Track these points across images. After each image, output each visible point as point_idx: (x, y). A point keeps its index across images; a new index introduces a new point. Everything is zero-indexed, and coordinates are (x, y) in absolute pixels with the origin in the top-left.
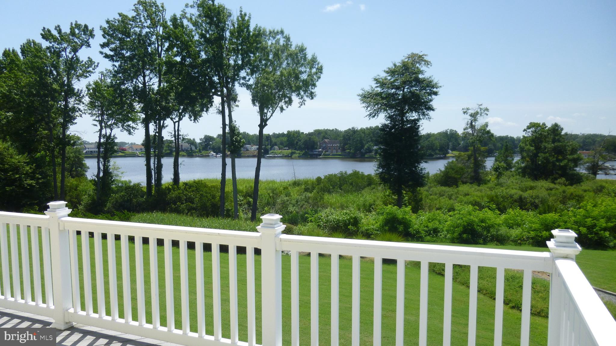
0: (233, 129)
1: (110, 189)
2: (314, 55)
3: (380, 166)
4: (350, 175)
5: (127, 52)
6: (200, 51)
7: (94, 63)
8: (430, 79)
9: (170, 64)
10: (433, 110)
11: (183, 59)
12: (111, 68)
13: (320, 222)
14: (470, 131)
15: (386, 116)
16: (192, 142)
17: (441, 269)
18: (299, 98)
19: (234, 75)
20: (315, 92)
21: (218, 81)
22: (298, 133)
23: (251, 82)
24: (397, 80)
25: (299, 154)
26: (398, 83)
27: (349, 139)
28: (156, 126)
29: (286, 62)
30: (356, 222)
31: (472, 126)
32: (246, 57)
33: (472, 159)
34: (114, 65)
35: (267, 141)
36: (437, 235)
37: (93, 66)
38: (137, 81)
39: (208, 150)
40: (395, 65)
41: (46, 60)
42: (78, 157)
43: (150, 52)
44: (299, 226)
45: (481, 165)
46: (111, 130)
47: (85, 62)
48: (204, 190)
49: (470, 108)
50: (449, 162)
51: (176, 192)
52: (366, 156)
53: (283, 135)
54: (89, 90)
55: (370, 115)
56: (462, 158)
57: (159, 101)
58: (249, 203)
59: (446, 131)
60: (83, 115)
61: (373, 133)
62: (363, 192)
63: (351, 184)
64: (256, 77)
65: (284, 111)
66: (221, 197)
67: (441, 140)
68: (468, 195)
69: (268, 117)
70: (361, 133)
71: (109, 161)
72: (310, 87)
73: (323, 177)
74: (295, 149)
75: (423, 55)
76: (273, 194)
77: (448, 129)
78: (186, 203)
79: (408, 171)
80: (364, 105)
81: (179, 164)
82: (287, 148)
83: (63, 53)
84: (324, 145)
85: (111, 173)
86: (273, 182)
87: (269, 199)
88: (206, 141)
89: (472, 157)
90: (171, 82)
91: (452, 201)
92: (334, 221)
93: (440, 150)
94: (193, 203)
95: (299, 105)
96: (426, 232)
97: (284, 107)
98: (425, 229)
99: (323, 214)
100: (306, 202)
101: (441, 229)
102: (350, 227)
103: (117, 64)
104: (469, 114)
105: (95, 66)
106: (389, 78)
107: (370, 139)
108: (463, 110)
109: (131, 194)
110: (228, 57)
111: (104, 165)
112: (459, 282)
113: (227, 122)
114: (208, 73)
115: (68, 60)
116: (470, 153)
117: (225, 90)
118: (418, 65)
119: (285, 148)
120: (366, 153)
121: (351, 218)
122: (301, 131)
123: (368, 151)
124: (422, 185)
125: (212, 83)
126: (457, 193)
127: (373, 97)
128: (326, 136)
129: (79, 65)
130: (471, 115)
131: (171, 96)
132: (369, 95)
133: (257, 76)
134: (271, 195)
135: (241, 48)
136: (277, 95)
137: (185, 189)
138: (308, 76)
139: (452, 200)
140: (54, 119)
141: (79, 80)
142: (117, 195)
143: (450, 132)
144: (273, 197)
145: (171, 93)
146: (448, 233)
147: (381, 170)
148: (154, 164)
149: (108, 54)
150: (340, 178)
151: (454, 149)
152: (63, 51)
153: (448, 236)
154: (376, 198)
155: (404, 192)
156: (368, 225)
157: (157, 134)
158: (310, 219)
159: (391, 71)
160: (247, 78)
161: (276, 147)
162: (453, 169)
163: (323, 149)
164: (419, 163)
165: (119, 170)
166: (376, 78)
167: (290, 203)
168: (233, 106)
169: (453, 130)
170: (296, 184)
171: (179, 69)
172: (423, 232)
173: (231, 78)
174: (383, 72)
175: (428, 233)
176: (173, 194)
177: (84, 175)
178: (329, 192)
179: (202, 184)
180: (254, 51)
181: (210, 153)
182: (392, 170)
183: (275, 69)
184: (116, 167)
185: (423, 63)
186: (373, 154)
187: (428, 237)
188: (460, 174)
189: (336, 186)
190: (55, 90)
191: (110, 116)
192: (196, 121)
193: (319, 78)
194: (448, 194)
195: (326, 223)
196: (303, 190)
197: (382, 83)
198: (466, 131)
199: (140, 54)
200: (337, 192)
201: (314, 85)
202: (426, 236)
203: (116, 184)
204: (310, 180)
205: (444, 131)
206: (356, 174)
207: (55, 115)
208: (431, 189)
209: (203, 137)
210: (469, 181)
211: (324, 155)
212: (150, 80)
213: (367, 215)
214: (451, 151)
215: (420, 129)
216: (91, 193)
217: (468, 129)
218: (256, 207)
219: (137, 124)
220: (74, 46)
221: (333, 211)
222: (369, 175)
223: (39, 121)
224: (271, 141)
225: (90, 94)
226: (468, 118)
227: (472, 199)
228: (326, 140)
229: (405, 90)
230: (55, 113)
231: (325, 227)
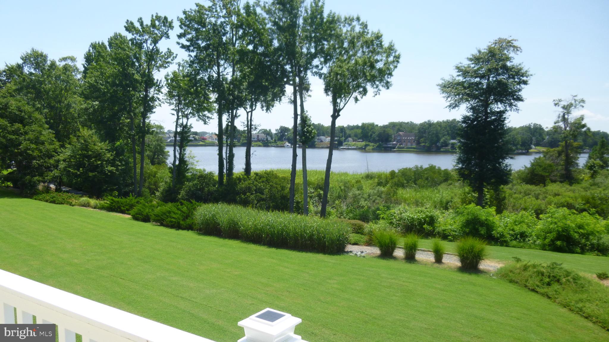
0: (305, 120)
1: (184, 176)
2: (392, 43)
3: (460, 161)
4: (426, 169)
5: (203, 42)
6: (273, 39)
7: (173, 53)
8: (520, 66)
9: (242, 53)
10: (522, 100)
11: (256, 47)
12: (187, 59)
13: (393, 219)
14: (562, 124)
15: (467, 107)
16: (267, 133)
17: (535, 285)
18: (374, 88)
19: (307, 64)
20: (391, 82)
21: (290, 70)
22: (372, 125)
23: (325, 70)
24: (482, 68)
25: (373, 146)
26: (483, 71)
27: (425, 132)
28: (229, 115)
29: (361, 50)
30: (432, 221)
31: (564, 120)
32: (320, 45)
33: (563, 156)
34: (190, 55)
35: (342, 132)
36: (524, 240)
37: (172, 58)
38: (212, 71)
39: (283, 141)
40: (480, 52)
41: (128, 51)
42: (159, 145)
43: (224, 41)
44: (371, 223)
45: (573, 162)
46: (188, 119)
47: (165, 53)
48: (275, 181)
49: (563, 100)
50: (535, 158)
51: (246, 182)
52: (442, 150)
53: (357, 127)
54: (167, 80)
55: (450, 106)
56: (552, 154)
57: (232, 90)
58: (319, 196)
59: (530, 125)
60: (162, 105)
61: (450, 126)
62: (439, 187)
63: (427, 179)
64: (329, 67)
65: (358, 102)
66: (290, 188)
67: (523, 135)
68: (559, 195)
69: (341, 107)
70: (437, 126)
71: (184, 150)
72: (386, 77)
73: (397, 171)
74: (370, 141)
75: (512, 40)
76: (345, 187)
77: (532, 123)
78: (256, 193)
79: (491, 167)
80: (444, 95)
81: (251, 153)
82: (361, 140)
83: (145, 45)
84: (399, 138)
85: (186, 161)
86: (346, 174)
87: (341, 192)
88: (281, 132)
89: (563, 153)
90: (243, 71)
91: (539, 202)
92: (408, 220)
93: (521, 146)
94: (263, 194)
95: (374, 95)
96: (512, 235)
97: (359, 97)
98: (511, 232)
99: (396, 211)
100: (378, 196)
101: (530, 233)
102: (425, 226)
103: (193, 54)
104: (560, 106)
105: (173, 57)
106: (472, 66)
107: (446, 133)
108: (554, 102)
109: (203, 182)
110: (301, 45)
111: (180, 154)
112: (558, 303)
113: (299, 112)
114: (280, 62)
115: (148, 52)
116: (560, 148)
117: (297, 79)
118: (505, 52)
119: (359, 140)
120: (442, 146)
121: (427, 216)
122: (376, 124)
123: (444, 145)
124: (506, 183)
125: (284, 71)
126: (546, 193)
127: (454, 86)
128: (401, 129)
129: (159, 56)
130: (564, 108)
131: (243, 85)
132: (449, 84)
133: (331, 65)
134: (343, 188)
135: (315, 36)
136: (351, 84)
137: (255, 179)
138: (385, 64)
139: (539, 200)
140: (135, 108)
141: (159, 71)
142: (191, 184)
143: (533, 126)
144: (345, 190)
145: (244, 82)
146: (538, 238)
147: (460, 166)
148: (226, 153)
149: (185, 44)
150: (415, 172)
151: (537, 144)
152: (144, 42)
153: (538, 242)
154: (453, 195)
155: (486, 190)
156: (445, 225)
157: (230, 124)
158: (382, 216)
159: (475, 58)
160: (320, 67)
161: (350, 139)
162: (540, 166)
163: (397, 142)
164: (504, 158)
165: (194, 159)
166: (458, 66)
167: (362, 197)
168: (306, 96)
169: (537, 124)
170: (369, 177)
171: (251, 57)
172: (509, 236)
173: (303, 66)
174: (466, 60)
175: (515, 237)
176: (243, 184)
177: (165, 162)
178: (403, 186)
179: (273, 175)
180: (327, 39)
181: (285, 143)
182: (473, 166)
183: (349, 58)
184: (192, 156)
185: (512, 49)
186: (449, 147)
187: (515, 242)
188: (549, 172)
189: (410, 180)
190: (136, 81)
191: (187, 105)
192: (269, 111)
193: (396, 67)
194: (535, 194)
195: (399, 221)
196: (376, 184)
197: (465, 72)
198: (557, 124)
199: (214, 43)
200: (411, 186)
201: (390, 74)
202: (511, 240)
203: (191, 172)
204: (383, 173)
205: (527, 125)
206: (432, 168)
207: (137, 104)
208: (515, 187)
209: (278, 128)
210: (559, 180)
211: (398, 148)
212: (225, 69)
213: (444, 213)
214: (535, 146)
215: (506, 122)
216: (168, 180)
217: (559, 122)
218: (326, 200)
219: (212, 114)
220: (154, 37)
221: (407, 207)
222: (446, 170)
223: (121, 110)
224: (345, 133)
225: (168, 84)
226: (560, 110)
227: (563, 200)
228: (401, 133)
229: (491, 79)
230: (136, 103)
231: (398, 225)
